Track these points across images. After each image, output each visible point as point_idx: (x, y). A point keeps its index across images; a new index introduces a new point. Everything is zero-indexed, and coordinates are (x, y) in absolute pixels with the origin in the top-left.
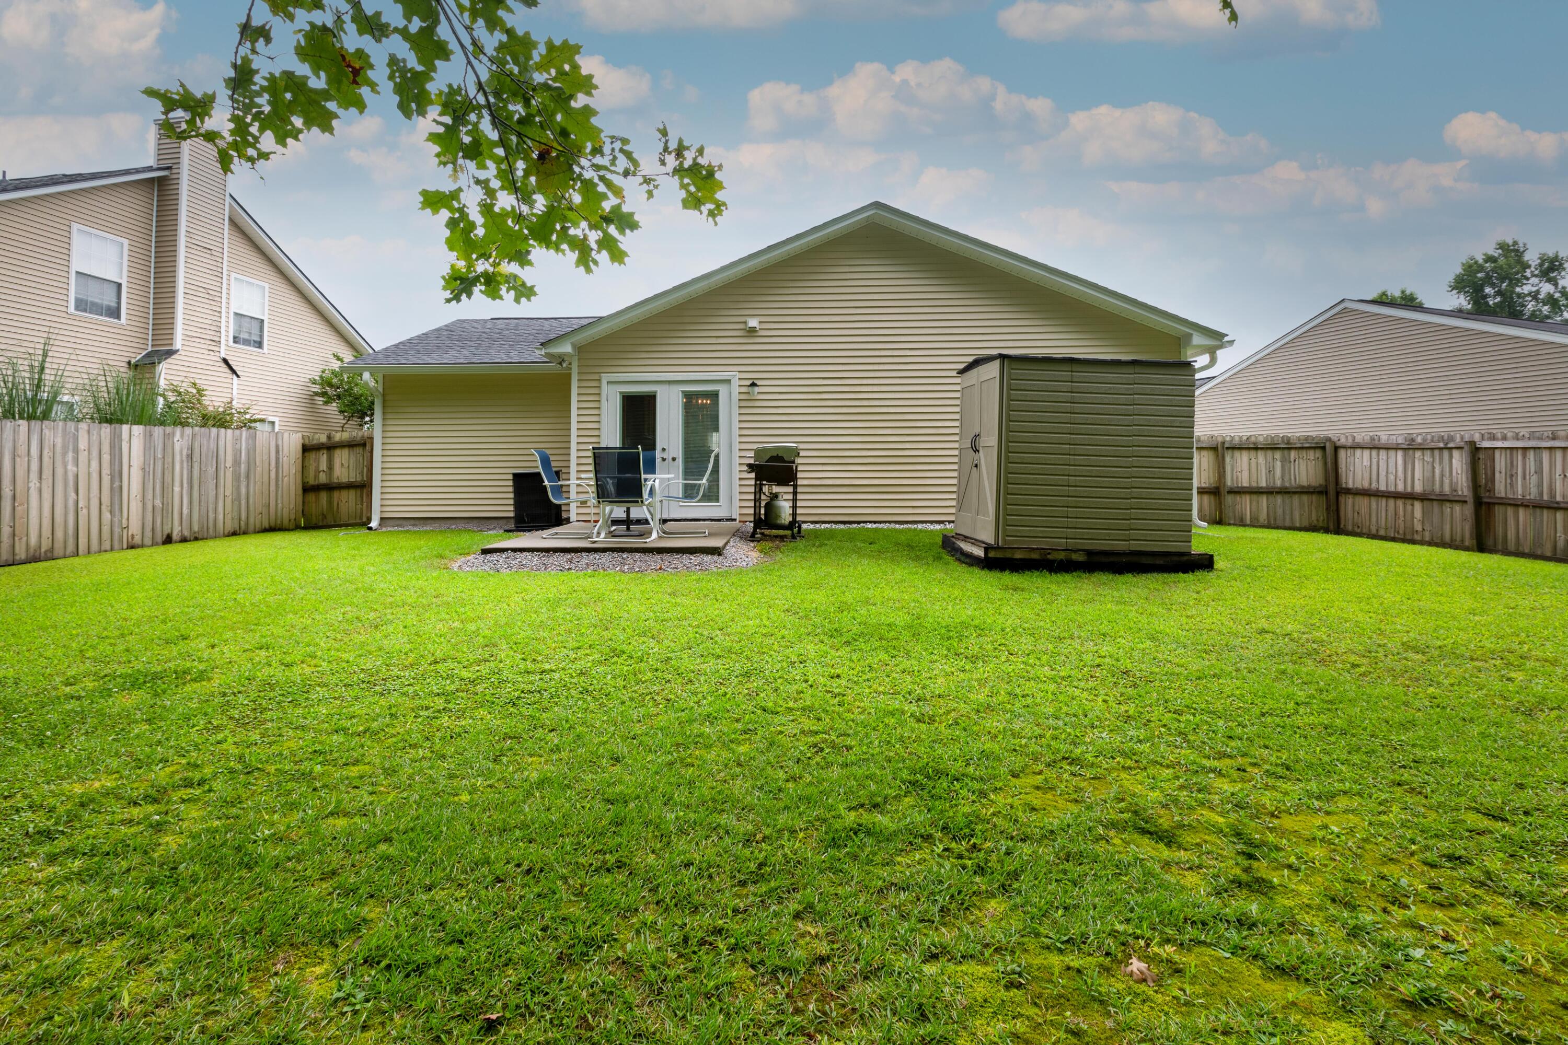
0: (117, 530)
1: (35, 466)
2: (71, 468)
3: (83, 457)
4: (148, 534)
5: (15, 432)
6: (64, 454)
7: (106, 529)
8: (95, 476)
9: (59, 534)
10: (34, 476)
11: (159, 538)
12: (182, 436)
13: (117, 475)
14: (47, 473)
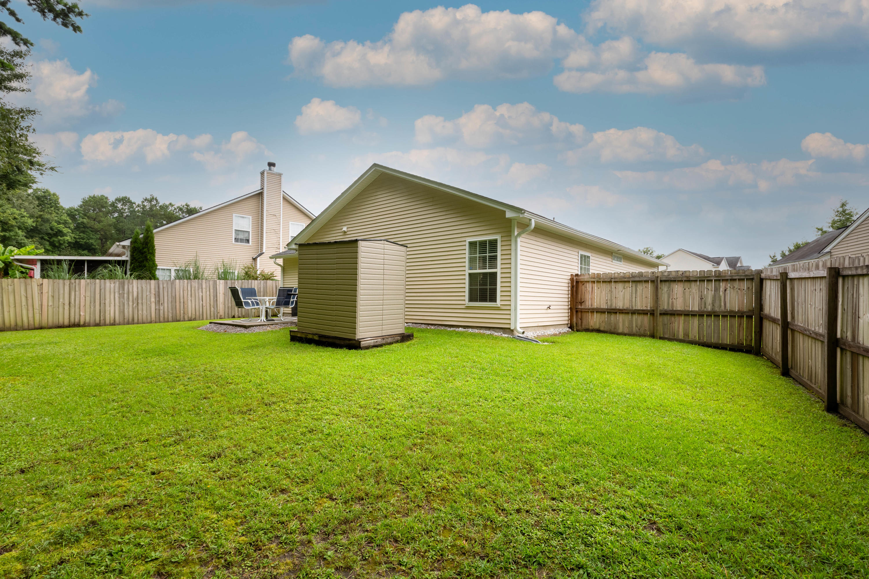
0: (216, 313)
1: (189, 293)
2: (200, 294)
3: (204, 290)
4: (227, 315)
5: (183, 283)
6: (198, 289)
7: (212, 313)
8: (208, 296)
9: (197, 314)
10: (189, 296)
11: (230, 316)
12: (238, 283)
13: (216, 296)
14: (193, 295)
